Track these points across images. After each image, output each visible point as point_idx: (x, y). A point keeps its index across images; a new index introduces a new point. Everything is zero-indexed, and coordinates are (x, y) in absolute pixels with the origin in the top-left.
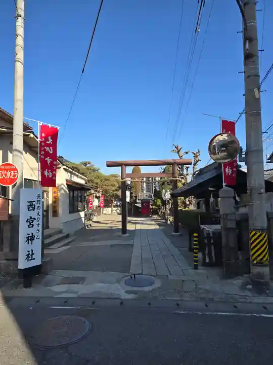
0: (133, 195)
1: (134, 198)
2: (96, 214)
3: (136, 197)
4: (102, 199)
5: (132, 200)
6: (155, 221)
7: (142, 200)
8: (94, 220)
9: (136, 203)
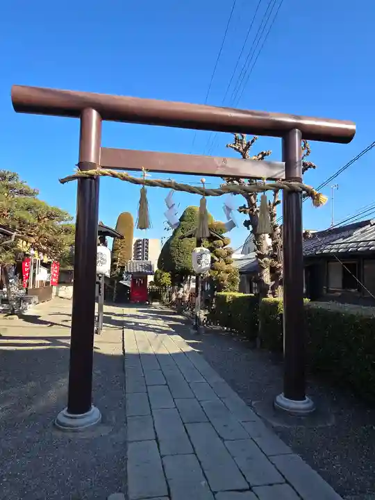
0: (118, 264)
1: (119, 270)
2: (36, 299)
3: (122, 268)
4: (55, 269)
5: (115, 273)
6: (164, 319)
7: (133, 274)
8: (27, 313)
9: (122, 279)
